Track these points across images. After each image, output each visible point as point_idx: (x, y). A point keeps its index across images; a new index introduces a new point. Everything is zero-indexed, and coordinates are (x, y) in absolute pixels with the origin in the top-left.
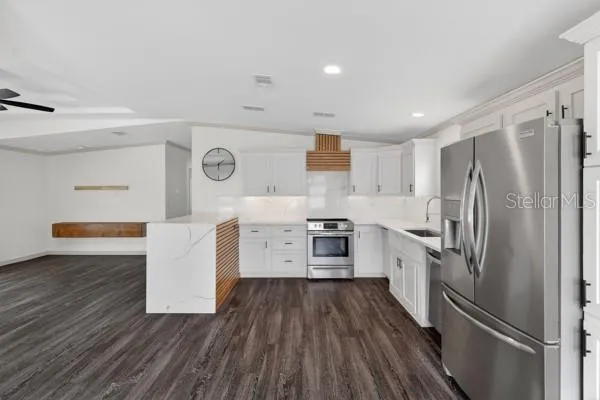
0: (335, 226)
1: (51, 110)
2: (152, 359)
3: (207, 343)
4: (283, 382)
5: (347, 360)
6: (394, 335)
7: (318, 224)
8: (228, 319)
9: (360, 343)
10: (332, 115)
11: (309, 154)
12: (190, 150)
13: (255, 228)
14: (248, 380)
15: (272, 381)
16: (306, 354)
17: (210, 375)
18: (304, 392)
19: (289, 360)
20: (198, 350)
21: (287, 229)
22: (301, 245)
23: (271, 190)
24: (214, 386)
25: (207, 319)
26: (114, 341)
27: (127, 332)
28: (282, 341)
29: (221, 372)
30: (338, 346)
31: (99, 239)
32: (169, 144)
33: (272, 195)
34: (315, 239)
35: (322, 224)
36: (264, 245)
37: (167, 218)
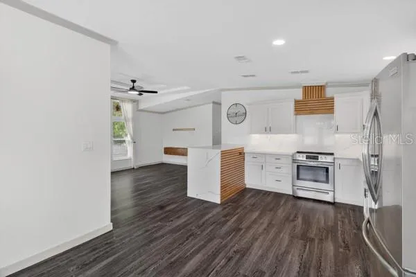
0: (316, 158)
1: (156, 92)
2: (179, 217)
3: (207, 217)
4: (235, 249)
5: (287, 252)
6: (341, 250)
7: (301, 155)
8: (225, 208)
9: (305, 246)
10: (307, 72)
11: (297, 102)
12: (220, 104)
13: (256, 155)
14: (216, 242)
15: (229, 247)
16: (259, 240)
17: (199, 233)
18: (244, 259)
19: (246, 239)
20: (200, 220)
21: (278, 157)
22: (288, 170)
23: (268, 130)
24: (199, 238)
25: (214, 205)
26: (169, 205)
27: (175, 203)
28: (249, 228)
29: (205, 233)
30: (286, 242)
31: (181, 156)
32: (214, 103)
33: (268, 133)
34: (298, 167)
35: (305, 155)
36: (261, 167)
37: (213, 145)
